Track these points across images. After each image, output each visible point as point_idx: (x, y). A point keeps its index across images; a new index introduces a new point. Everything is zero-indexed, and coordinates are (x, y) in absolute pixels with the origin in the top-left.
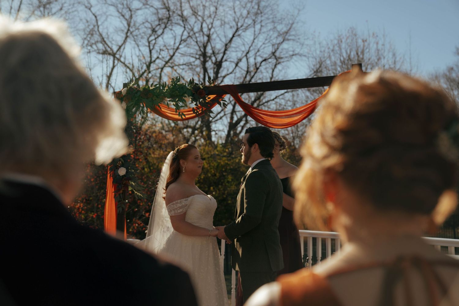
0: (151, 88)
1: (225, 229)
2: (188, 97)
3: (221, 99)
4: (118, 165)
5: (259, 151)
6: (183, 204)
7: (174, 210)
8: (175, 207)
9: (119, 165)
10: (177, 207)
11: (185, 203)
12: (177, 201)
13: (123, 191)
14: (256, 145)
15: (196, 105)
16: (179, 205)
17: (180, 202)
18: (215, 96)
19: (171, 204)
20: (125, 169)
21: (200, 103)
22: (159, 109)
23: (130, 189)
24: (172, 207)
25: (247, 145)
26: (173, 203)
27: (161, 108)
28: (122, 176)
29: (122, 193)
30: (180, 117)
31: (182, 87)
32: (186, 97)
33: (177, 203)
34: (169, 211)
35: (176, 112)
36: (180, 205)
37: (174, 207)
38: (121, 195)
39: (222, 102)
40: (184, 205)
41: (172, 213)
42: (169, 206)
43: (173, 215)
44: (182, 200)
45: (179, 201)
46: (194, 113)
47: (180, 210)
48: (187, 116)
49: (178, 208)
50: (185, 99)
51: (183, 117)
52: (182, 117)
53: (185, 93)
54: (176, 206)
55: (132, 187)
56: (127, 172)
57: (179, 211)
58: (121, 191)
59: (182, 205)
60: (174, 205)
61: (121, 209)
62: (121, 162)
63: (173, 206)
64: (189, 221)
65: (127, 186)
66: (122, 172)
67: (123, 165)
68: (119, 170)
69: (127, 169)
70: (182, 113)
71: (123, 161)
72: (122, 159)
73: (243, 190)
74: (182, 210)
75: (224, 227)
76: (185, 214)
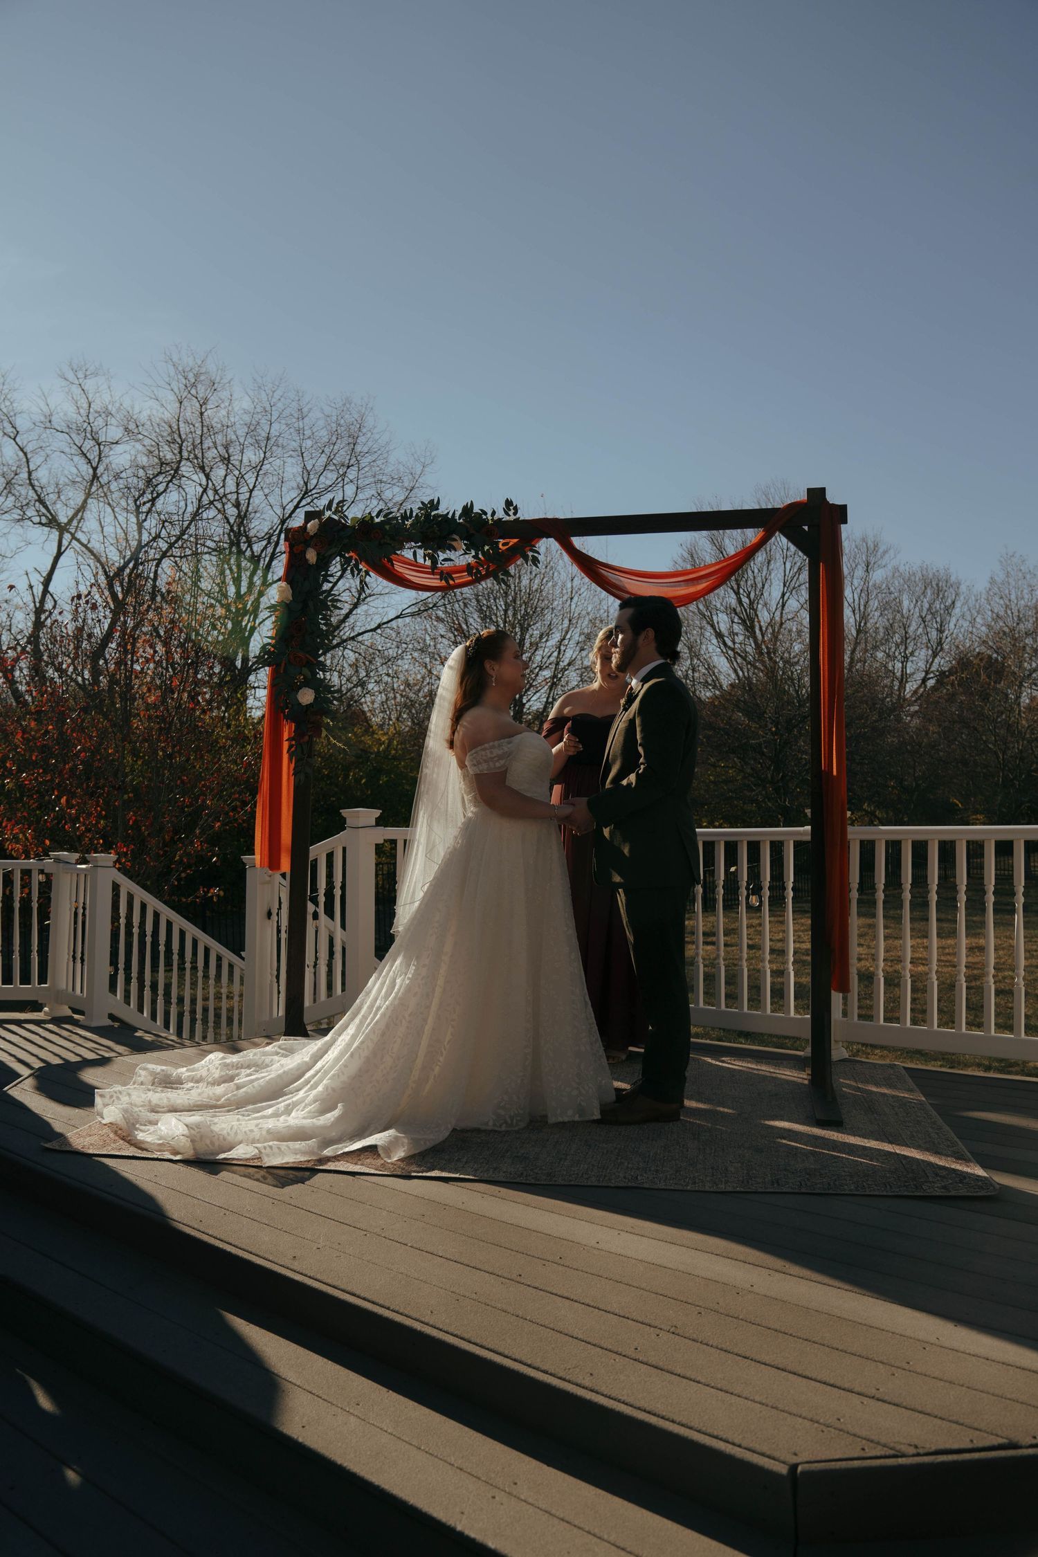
0: (377, 520)
1: (589, 803)
2: (459, 541)
3: (528, 548)
4: (297, 682)
5: (653, 645)
6: (506, 749)
7: (485, 761)
8: (489, 755)
9: (299, 684)
10: (493, 756)
11: (508, 749)
12: (491, 743)
13: (309, 736)
14: (651, 633)
15: (476, 557)
16: (497, 752)
17: (499, 746)
18: (516, 540)
19: (479, 748)
20: (314, 691)
21: (484, 553)
22: (389, 565)
23: (324, 734)
24: (482, 756)
25: (629, 632)
26: (483, 747)
27: (393, 565)
28: (307, 705)
29: (308, 743)
30: (443, 582)
31: (446, 521)
32: (455, 540)
33: (493, 747)
34: (475, 762)
35: (433, 573)
36: (500, 752)
37: (486, 756)
38: (305, 748)
39: (530, 554)
40: (508, 752)
41: (481, 768)
42: (476, 753)
43: (486, 772)
44: (502, 741)
45: (496, 743)
46: (470, 574)
47: (500, 761)
48: (457, 581)
49: (495, 757)
50: (454, 544)
51: (451, 582)
52: (447, 582)
53: (454, 532)
54: (491, 753)
55: (327, 730)
56: (316, 698)
57: (498, 764)
58: (306, 739)
59: (502, 751)
60: (488, 751)
62: (301, 677)
63: (483, 753)
64: (515, 786)
65: (317, 728)
66: (306, 697)
67: (307, 684)
68: (299, 693)
69: (317, 692)
70: (447, 573)
71: (309, 674)
72: (306, 671)
73: (632, 722)
74: (502, 762)
75: (585, 799)
76: (506, 770)
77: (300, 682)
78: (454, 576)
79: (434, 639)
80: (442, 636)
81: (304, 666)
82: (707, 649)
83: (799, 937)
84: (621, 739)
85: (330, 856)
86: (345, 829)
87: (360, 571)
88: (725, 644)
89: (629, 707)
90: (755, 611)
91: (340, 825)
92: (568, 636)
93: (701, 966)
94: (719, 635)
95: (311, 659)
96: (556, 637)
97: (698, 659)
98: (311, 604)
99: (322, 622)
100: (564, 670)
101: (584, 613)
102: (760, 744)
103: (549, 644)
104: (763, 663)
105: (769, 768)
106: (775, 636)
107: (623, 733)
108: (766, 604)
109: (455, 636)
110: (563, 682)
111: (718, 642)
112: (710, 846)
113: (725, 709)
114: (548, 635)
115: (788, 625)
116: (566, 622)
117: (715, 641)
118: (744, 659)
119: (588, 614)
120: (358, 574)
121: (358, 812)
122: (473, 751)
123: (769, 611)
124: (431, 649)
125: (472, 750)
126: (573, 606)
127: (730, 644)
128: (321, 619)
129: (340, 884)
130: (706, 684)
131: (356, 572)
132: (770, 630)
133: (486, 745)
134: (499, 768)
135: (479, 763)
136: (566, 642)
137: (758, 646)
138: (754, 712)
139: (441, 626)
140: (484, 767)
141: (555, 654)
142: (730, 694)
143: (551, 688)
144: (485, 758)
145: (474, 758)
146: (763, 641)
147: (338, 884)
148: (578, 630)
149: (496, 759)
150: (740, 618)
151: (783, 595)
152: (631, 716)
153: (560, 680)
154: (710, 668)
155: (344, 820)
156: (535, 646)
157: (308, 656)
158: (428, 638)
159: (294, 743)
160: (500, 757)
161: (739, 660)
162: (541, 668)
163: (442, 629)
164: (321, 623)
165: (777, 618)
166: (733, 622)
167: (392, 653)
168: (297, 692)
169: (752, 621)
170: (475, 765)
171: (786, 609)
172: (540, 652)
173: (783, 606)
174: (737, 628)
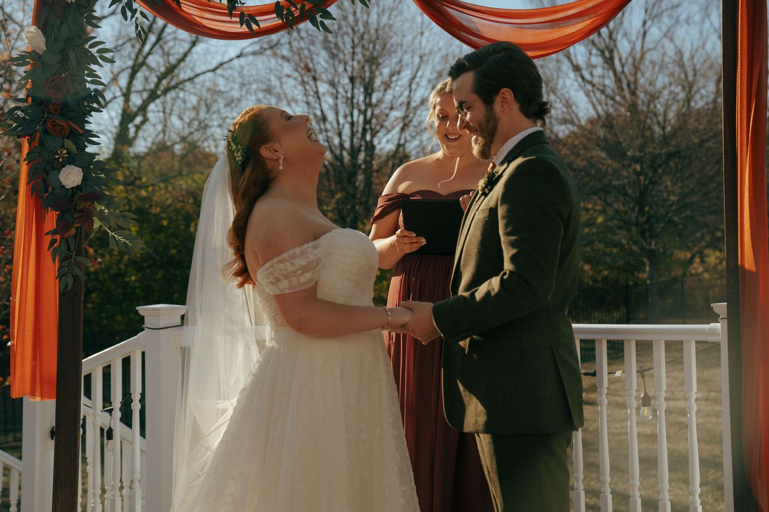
4: (59, 158)
6: (312, 257)
7: (287, 277)
8: (290, 268)
9: (61, 160)
10: (294, 269)
11: (315, 255)
12: (291, 252)
13: (77, 229)
14: (507, 93)
16: (301, 262)
17: (302, 253)
19: (275, 260)
20: (81, 170)
23: (97, 224)
24: (280, 270)
26: (280, 258)
28: (73, 188)
29: (75, 236)
30: (244, 26)
33: (294, 256)
34: (272, 279)
35: (231, 15)
36: (304, 262)
37: (286, 270)
38: (72, 243)
40: (313, 260)
41: (281, 287)
42: (272, 266)
43: (287, 292)
44: (306, 246)
45: (298, 250)
46: (280, 15)
47: (306, 274)
48: (262, 25)
49: (298, 270)
51: (255, 27)
52: (249, 26)
54: (293, 265)
55: (100, 220)
56: (85, 179)
57: (302, 279)
58: (73, 231)
59: (306, 260)
60: (287, 264)
61: (70, 280)
62: (65, 151)
63: (282, 266)
65: (88, 217)
66: (71, 177)
67: (71, 160)
68: (62, 172)
69: (85, 169)
70: (249, 15)
71: (73, 148)
72: (69, 143)
73: (493, 212)
74: (308, 275)
75: (432, 305)
76: (316, 284)
77: (63, 158)
78: (258, 18)
79: (280, 78)
80: (288, 76)
81: (68, 138)
82: (564, 84)
83: (673, 393)
84: (478, 233)
85: (126, 362)
86: (143, 330)
87: (134, 12)
88: (583, 77)
89: (490, 191)
90: (615, 41)
91: (135, 326)
92: (419, 74)
93: (583, 494)
94: (577, 68)
95: (76, 127)
96: (406, 75)
97: (555, 94)
98: (72, 55)
99: (89, 79)
100: (416, 109)
101: (435, 49)
102: (623, 186)
103: (400, 83)
104: (624, 97)
105: (633, 210)
106: (636, 68)
107: (480, 225)
108: (625, 34)
109: (302, 76)
110: (415, 122)
111: (576, 76)
112: (589, 347)
113: (585, 148)
114: (399, 73)
115: (648, 56)
116: (417, 59)
117: (572, 75)
118: (603, 92)
119: (440, 50)
120: (132, 17)
121: (158, 309)
122: (268, 265)
123: (629, 41)
124: (278, 90)
125: (265, 263)
126: (424, 42)
127: (588, 76)
128: (88, 75)
129: (139, 397)
130: (565, 121)
131: (129, 14)
132: (630, 61)
133: (285, 255)
134: (305, 283)
135: (278, 280)
136: (417, 79)
137: (618, 81)
138: (615, 150)
139: (286, 64)
140: (285, 284)
141: (406, 93)
142: (590, 132)
143: (403, 130)
144: (285, 273)
145: (270, 274)
146: (623, 72)
147: (136, 397)
148: (430, 67)
149: (300, 272)
150: (598, 49)
151: (645, 23)
152: (492, 204)
153: (411, 121)
154: (568, 105)
155: (142, 319)
156: (387, 86)
157: (71, 123)
158: (273, 78)
159: (58, 237)
160: (305, 269)
161: (598, 94)
162: (392, 108)
163: (287, 68)
164: (87, 81)
165: (638, 48)
166: (590, 53)
167: (236, 94)
168: (59, 171)
169: (611, 52)
170: (273, 284)
171: (648, 38)
172: (390, 92)
173: (645, 33)
174: (597, 60)
